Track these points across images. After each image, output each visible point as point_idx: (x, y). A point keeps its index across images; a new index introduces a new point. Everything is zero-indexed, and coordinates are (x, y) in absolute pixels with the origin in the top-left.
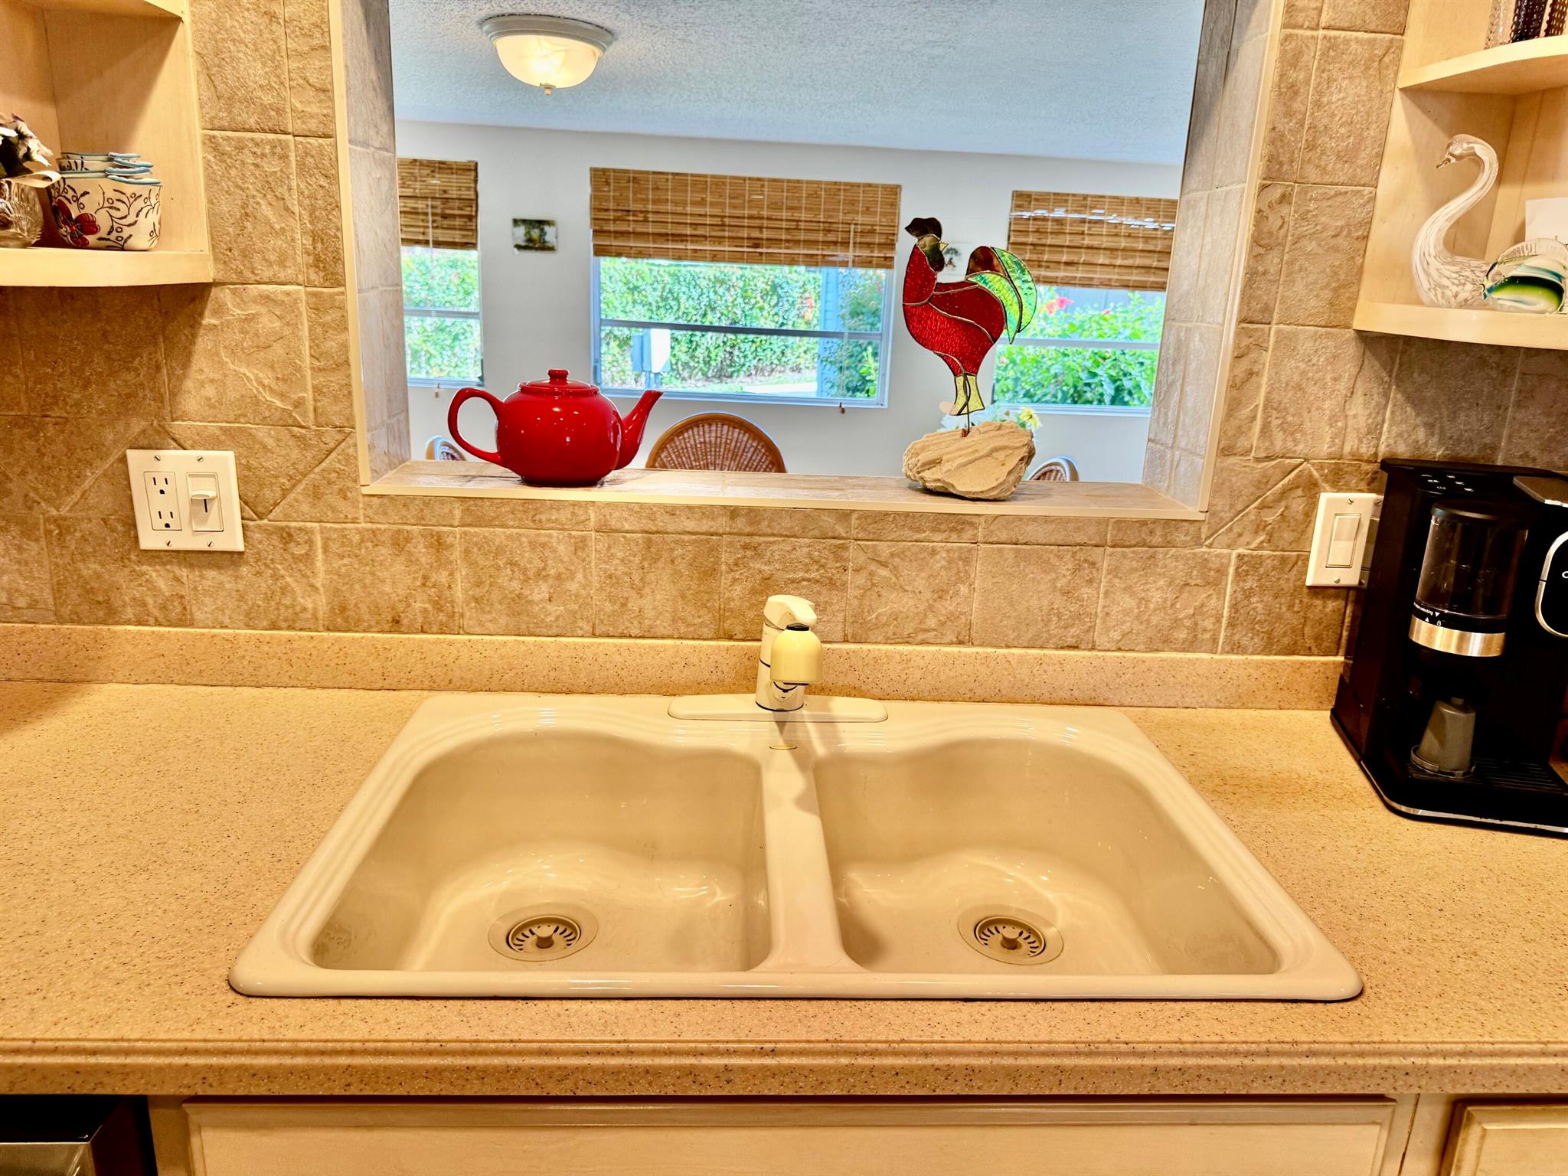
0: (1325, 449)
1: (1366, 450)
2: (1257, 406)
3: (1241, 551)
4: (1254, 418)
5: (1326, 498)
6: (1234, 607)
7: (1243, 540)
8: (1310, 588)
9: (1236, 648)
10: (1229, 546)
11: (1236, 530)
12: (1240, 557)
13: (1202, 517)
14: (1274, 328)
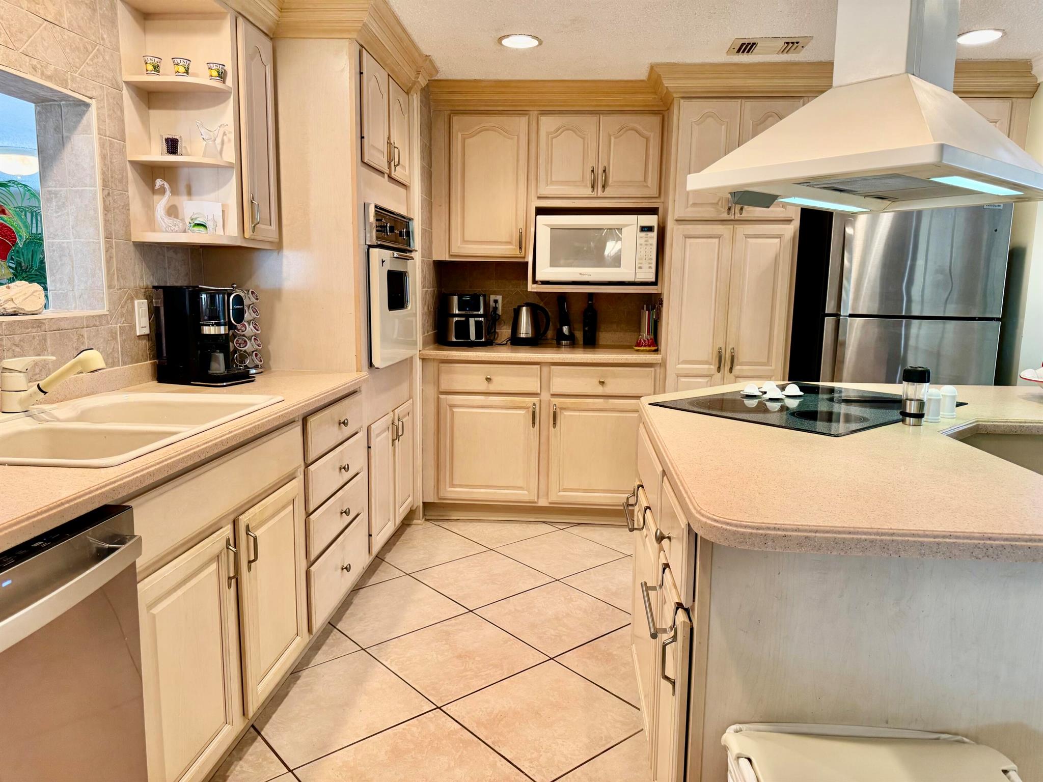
0: (132, 285)
1: (141, 285)
2: (114, 271)
3: (120, 325)
4: (114, 274)
5: (136, 302)
6: (122, 347)
7: (119, 320)
8: (138, 336)
9: (124, 363)
10: (116, 324)
11: (117, 317)
12: (120, 327)
13: (107, 313)
14: (114, 240)
